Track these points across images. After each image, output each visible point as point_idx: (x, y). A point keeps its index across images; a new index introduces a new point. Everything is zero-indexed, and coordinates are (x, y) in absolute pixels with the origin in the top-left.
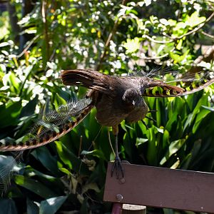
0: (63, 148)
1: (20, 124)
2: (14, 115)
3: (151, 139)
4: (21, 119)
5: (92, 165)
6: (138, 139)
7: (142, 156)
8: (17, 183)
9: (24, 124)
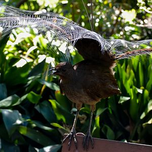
0: (57, 105)
1: (29, 82)
2: (23, 75)
3: (132, 98)
4: (30, 78)
5: (83, 119)
6: (121, 98)
7: (125, 111)
8: (21, 133)
9: (32, 82)
